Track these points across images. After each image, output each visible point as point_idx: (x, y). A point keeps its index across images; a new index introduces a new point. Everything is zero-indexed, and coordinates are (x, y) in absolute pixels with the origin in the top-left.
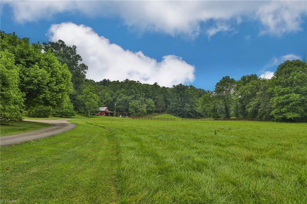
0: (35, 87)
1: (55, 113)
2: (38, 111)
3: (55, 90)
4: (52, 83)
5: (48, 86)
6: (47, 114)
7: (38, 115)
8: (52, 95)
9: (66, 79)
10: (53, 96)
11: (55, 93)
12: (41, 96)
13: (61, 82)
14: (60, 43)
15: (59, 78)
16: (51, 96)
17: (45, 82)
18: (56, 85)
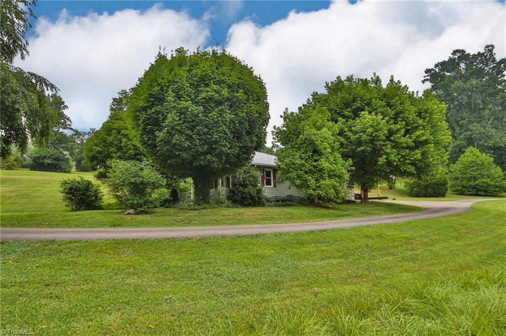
0: (368, 146)
1: (460, 188)
2: (424, 186)
3: (405, 145)
4: (397, 134)
5: (391, 141)
6: (440, 190)
7: (424, 192)
8: (402, 155)
9: (428, 119)
10: (403, 157)
11: (407, 151)
12: (382, 160)
13: (417, 127)
14: (456, 57)
15: (410, 121)
16: (400, 156)
17: (382, 135)
18: (404, 136)
